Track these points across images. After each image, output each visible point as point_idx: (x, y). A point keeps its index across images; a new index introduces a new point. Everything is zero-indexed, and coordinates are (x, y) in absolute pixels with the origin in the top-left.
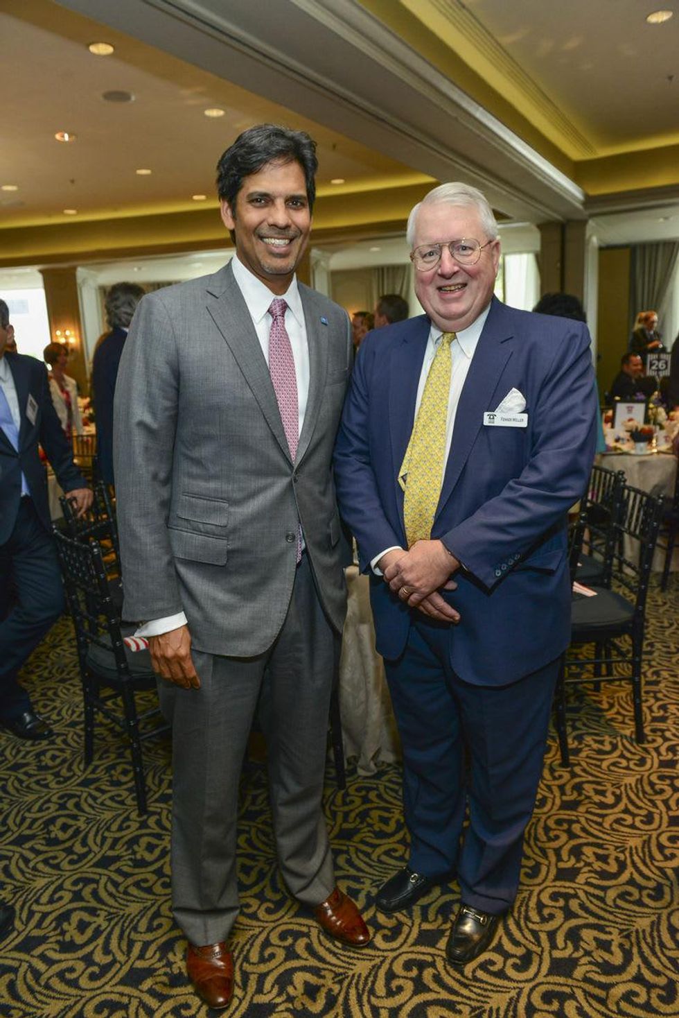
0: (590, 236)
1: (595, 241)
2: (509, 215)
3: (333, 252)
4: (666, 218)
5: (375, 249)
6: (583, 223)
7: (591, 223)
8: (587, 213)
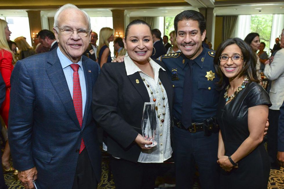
0: (214, 13)
1: (215, 15)
2: (191, 4)
3: (131, 11)
4: (236, 9)
5: (145, 12)
6: (213, 9)
7: (215, 9)
8: (215, 6)
